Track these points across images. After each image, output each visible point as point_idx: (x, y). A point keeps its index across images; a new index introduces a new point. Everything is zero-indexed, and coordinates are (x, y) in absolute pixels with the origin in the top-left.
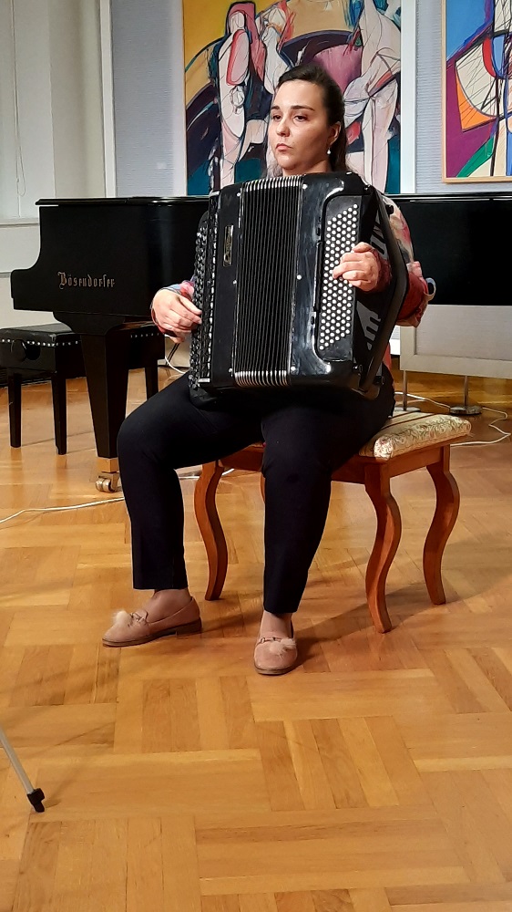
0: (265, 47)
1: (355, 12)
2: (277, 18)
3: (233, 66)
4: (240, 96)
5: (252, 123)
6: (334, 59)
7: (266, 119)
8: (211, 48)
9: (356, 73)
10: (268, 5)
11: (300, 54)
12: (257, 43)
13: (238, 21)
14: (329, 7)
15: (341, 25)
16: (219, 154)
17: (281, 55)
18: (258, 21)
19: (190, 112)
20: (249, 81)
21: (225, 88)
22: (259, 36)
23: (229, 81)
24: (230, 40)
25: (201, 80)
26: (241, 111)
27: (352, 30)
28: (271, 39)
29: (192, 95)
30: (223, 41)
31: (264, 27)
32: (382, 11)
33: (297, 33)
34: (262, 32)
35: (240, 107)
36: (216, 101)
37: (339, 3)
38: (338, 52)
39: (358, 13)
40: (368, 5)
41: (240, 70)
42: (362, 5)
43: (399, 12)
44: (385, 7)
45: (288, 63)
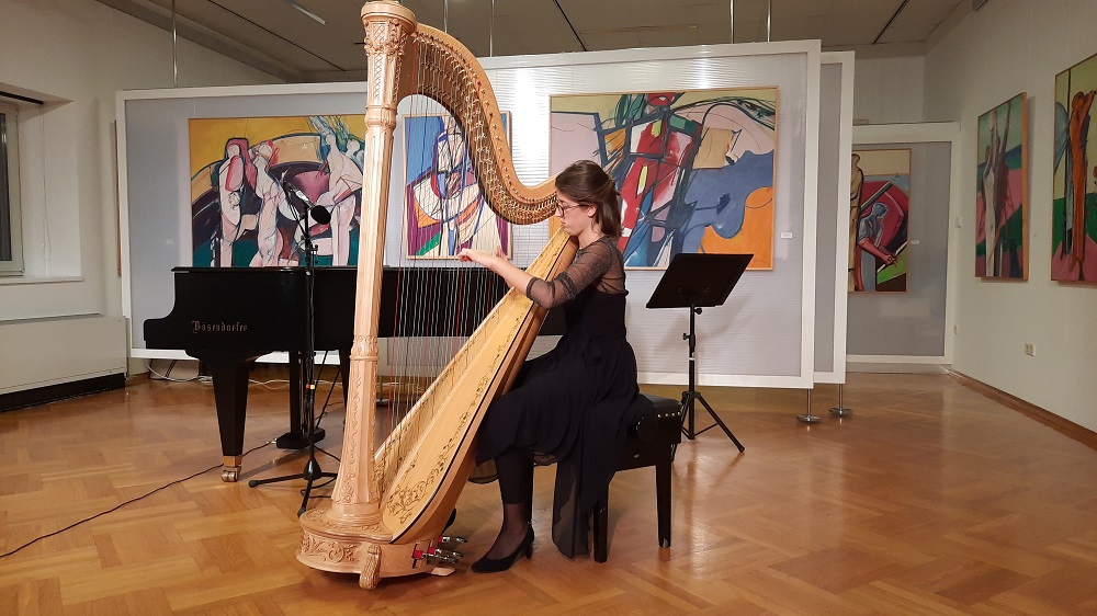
0: (256, 168)
1: (324, 151)
2: (266, 150)
3: (231, 179)
4: (236, 198)
5: (246, 216)
6: (309, 178)
7: (258, 214)
8: (213, 166)
9: (326, 188)
10: (258, 142)
11: (283, 175)
12: (249, 165)
13: (234, 150)
14: (305, 147)
15: (314, 158)
16: (220, 235)
17: (269, 174)
18: (250, 151)
19: (195, 208)
20: (244, 189)
21: (224, 193)
22: (252, 161)
23: (227, 188)
24: (228, 162)
25: (205, 186)
26: (238, 208)
28: (261, 165)
29: (196, 197)
30: (222, 162)
31: (255, 155)
32: (344, 153)
33: (280, 161)
34: (254, 159)
35: (236, 205)
37: (312, 145)
38: (312, 175)
39: (325, 152)
40: (334, 148)
41: (237, 182)
42: (329, 148)
43: (355, 154)
44: (346, 150)
45: (275, 180)
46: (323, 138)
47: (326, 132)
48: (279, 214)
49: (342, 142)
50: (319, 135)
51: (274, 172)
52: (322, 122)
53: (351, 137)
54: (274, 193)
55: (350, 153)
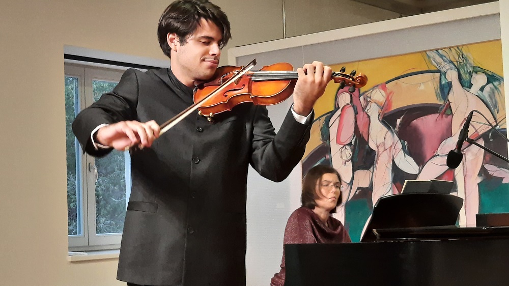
0: (369, 117)
1: (445, 89)
2: (378, 96)
3: (341, 131)
4: (348, 152)
5: (360, 173)
6: (428, 124)
7: (371, 169)
8: (323, 119)
9: (448, 134)
10: (371, 86)
11: (399, 121)
12: (361, 114)
13: (345, 99)
14: (422, 87)
15: (433, 100)
18: (362, 98)
20: (355, 142)
21: (335, 147)
22: (363, 109)
23: (338, 142)
24: (339, 112)
25: (315, 142)
26: (350, 164)
27: (442, 103)
28: (374, 112)
30: (332, 113)
31: (368, 103)
32: (468, 89)
33: (396, 105)
34: (366, 106)
35: (348, 161)
36: (328, 157)
37: (430, 84)
38: (431, 119)
39: (446, 91)
40: (456, 84)
41: (348, 134)
42: (450, 85)
43: (482, 89)
44: (470, 86)
45: (389, 128)
46: (443, 74)
47: (446, 67)
48: (395, 168)
49: (466, 77)
50: (438, 71)
51: (388, 120)
52: (441, 56)
53: (476, 70)
54: (389, 143)
55: (475, 89)
